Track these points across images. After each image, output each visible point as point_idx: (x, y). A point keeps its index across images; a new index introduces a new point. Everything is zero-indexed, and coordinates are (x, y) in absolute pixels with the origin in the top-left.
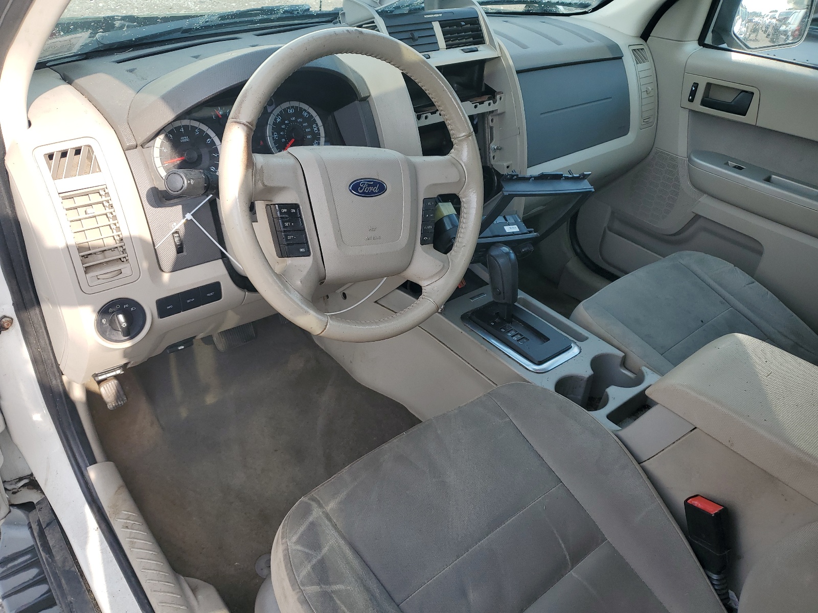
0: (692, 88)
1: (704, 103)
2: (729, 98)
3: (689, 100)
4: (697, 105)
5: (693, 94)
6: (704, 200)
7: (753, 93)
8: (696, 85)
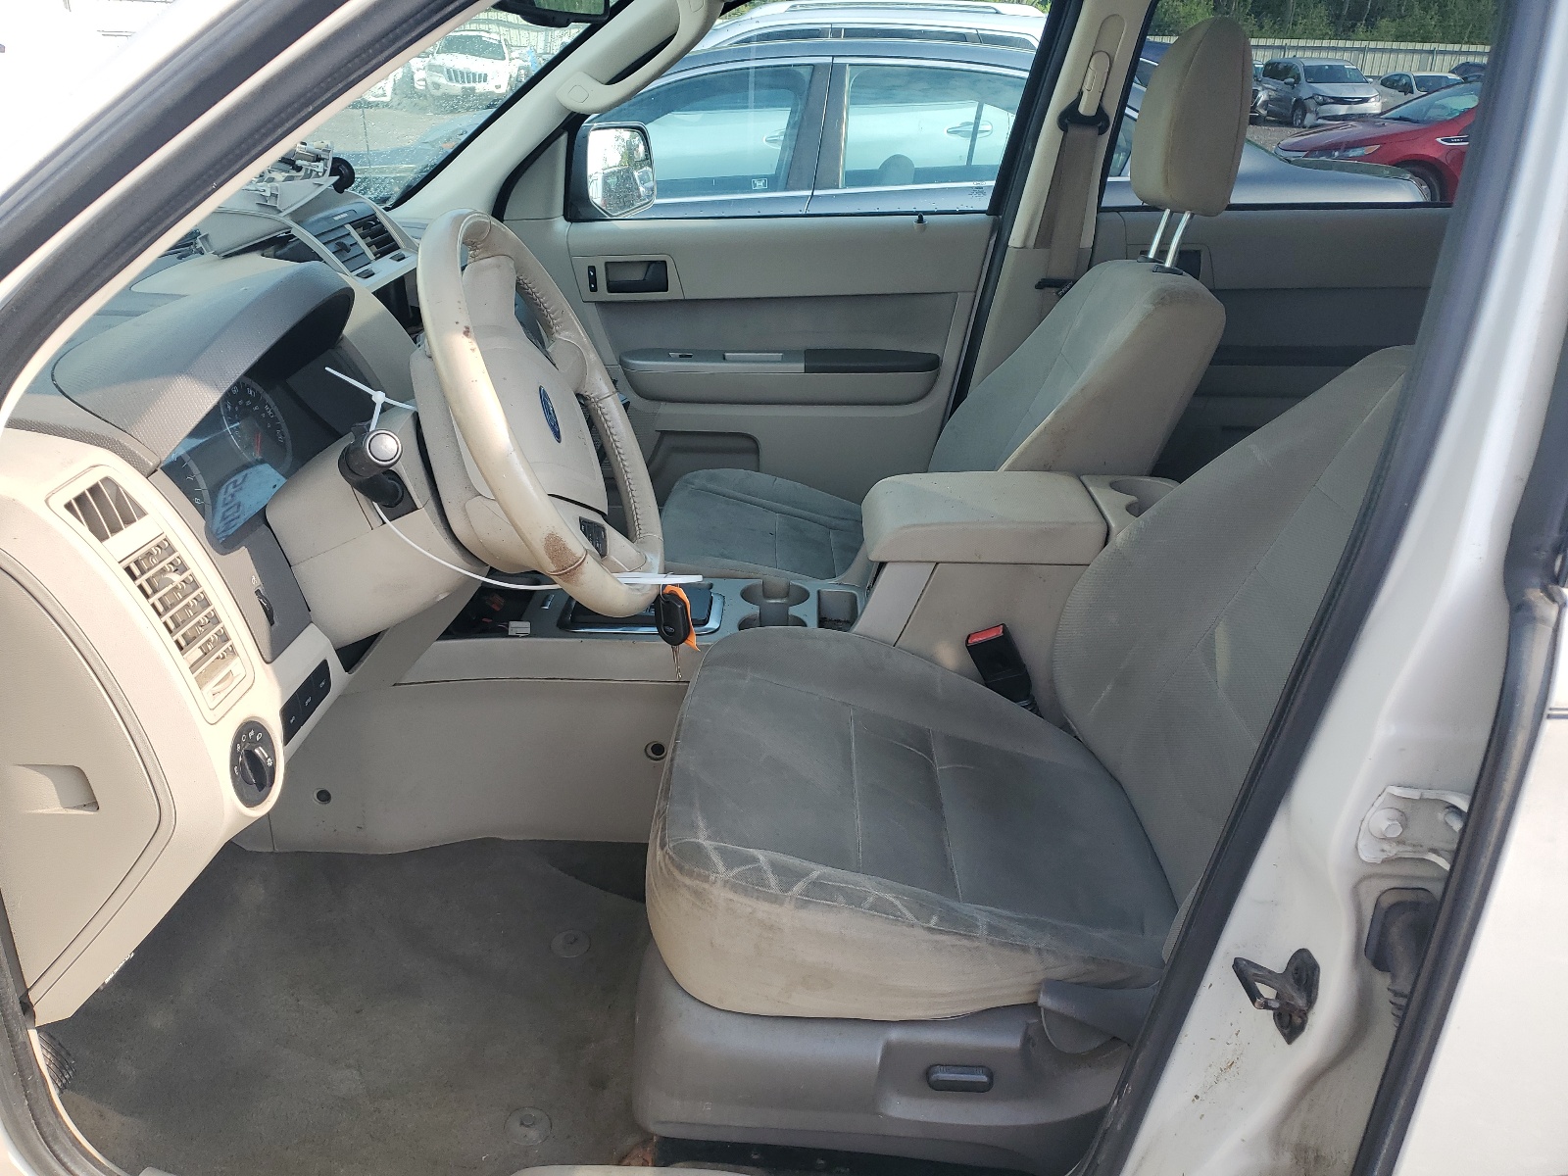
0: (589, 274)
1: (612, 288)
2: (637, 275)
3: (592, 290)
4: (603, 294)
5: (593, 280)
6: (665, 409)
7: (665, 262)
8: (592, 268)
